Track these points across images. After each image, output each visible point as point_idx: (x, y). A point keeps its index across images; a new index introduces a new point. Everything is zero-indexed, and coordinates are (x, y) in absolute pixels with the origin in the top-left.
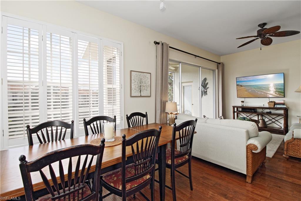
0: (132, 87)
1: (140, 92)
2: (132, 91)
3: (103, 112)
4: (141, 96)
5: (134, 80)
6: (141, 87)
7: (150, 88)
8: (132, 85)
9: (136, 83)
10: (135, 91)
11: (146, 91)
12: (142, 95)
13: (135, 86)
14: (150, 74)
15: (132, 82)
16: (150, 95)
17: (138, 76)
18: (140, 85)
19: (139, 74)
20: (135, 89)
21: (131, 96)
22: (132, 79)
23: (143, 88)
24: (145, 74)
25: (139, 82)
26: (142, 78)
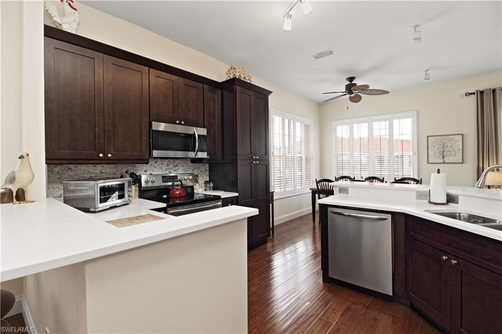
0: (430, 153)
1: (443, 157)
2: (430, 157)
4: (444, 163)
5: (432, 146)
6: (445, 153)
7: (461, 154)
8: (430, 151)
9: (436, 149)
10: (434, 157)
11: (453, 157)
13: (433, 152)
14: (461, 136)
15: (429, 148)
16: (461, 162)
17: (439, 140)
18: (442, 150)
19: (442, 137)
20: (434, 155)
21: (428, 163)
22: (429, 144)
23: (448, 153)
24: (452, 136)
25: (440, 147)
26: (445, 142)
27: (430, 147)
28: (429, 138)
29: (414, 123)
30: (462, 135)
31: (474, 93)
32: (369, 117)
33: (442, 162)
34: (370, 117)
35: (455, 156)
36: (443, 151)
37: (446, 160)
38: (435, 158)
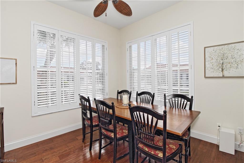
0: (207, 65)
1: (222, 70)
2: (207, 71)
4: (223, 77)
5: (210, 57)
6: (224, 65)
8: (207, 63)
9: (214, 61)
10: (212, 70)
11: (234, 69)
12: (225, 76)
13: (211, 65)
15: (206, 60)
17: (218, 51)
18: (221, 62)
19: (221, 47)
20: (212, 68)
21: (205, 77)
23: (229, 66)
24: (233, 45)
25: (219, 59)
26: (225, 52)
27: (208, 59)
28: (206, 49)
35: (237, 68)
36: (223, 64)
37: (226, 74)
38: (213, 72)
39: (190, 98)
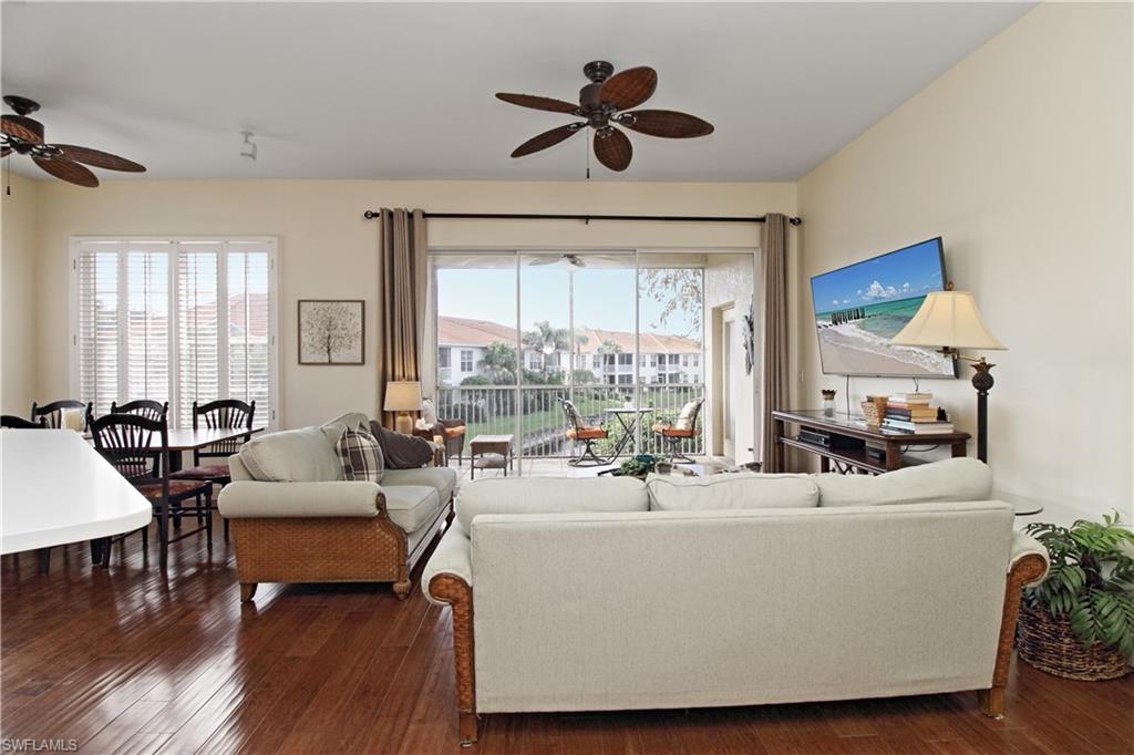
0: (304, 340)
1: (329, 351)
2: (303, 350)
3: (228, 392)
4: (330, 363)
5: (309, 323)
6: (332, 341)
7: (360, 343)
8: (303, 335)
9: (315, 330)
10: (312, 350)
11: (346, 350)
12: (333, 361)
13: (310, 338)
14: (360, 304)
15: (302, 328)
16: (360, 361)
17: (322, 312)
18: (327, 334)
19: (326, 305)
20: (312, 346)
21: (300, 363)
22: (303, 320)
23: (338, 342)
24: (344, 304)
25: (324, 328)
26: (333, 315)
27: (304, 326)
28: (302, 304)
29: (273, 267)
30: (363, 302)
31: (376, 215)
32: (172, 239)
33: (327, 361)
34: (175, 239)
35: (349, 347)
36: (329, 337)
37: (335, 359)
38: (314, 353)
39: (249, 404)
